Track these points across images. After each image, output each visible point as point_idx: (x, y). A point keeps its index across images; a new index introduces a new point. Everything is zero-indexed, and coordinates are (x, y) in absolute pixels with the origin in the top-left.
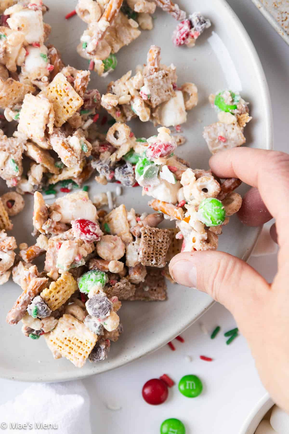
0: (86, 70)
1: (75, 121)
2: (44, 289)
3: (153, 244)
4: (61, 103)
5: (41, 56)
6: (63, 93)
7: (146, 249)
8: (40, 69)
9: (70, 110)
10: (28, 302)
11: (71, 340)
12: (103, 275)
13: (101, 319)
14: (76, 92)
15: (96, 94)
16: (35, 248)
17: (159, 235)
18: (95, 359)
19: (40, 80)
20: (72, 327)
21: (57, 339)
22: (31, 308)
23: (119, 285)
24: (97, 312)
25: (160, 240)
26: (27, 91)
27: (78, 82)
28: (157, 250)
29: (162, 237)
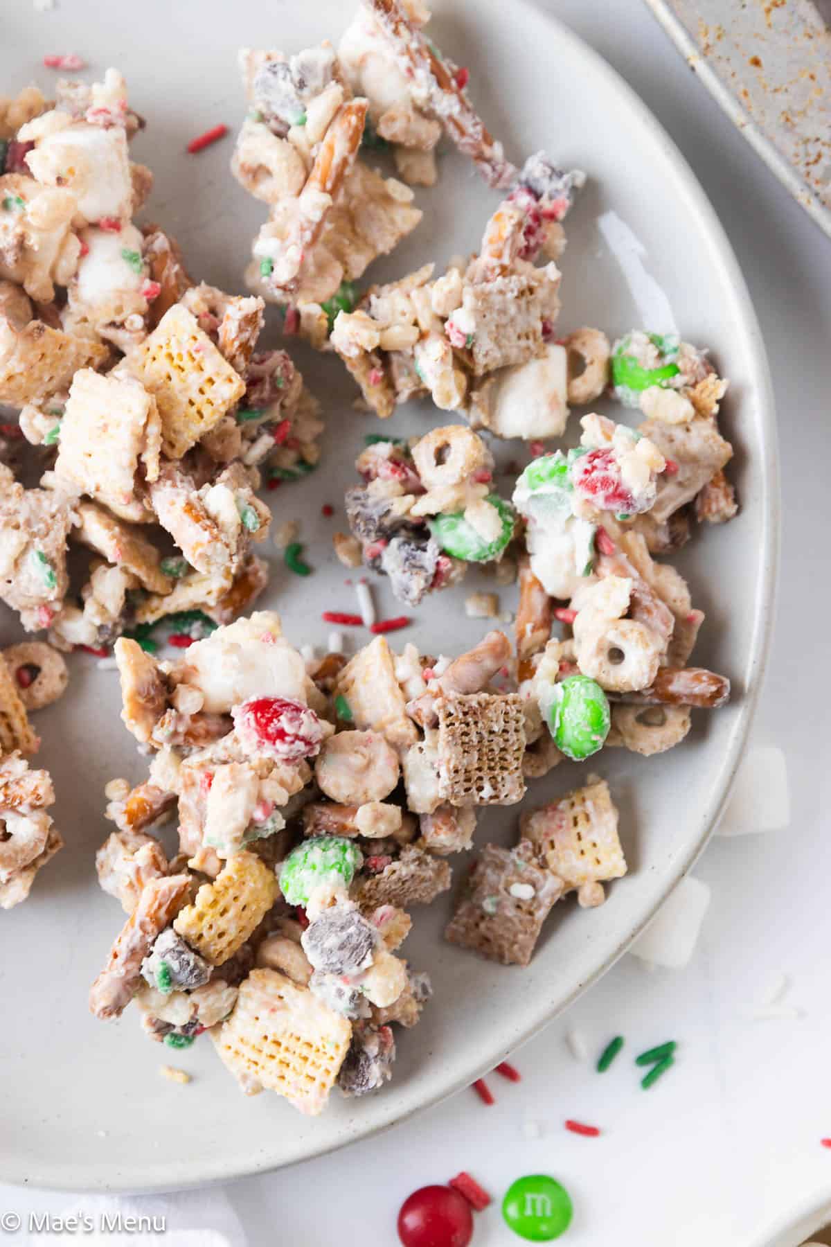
0: (252, 297)
1: (223, 441)
2: (183, 909)
3: (476, 743)
4: (180, 392)
5: (124, 257)
6: (187, 363)
7: (457, 759)
8: (120, 293)
9: (207, 411)
10: (141, 952)
11: (280, 1040)
12: (344, 849)
13: (350, 978)
14: (223, 360)
15: (282, 365)
16: (147, 791)
17: (490, 715)
18: (355, 1086)
19: (122, 326)
20: (277, 1003)
21: (242, 1040)
22: (152, 967)
23: (394, 872)
24: (334, 960)
25: (496, 729)
26: (85, 357)
27: (231, 330)
28: (490, 757)
29: (502, 717)
